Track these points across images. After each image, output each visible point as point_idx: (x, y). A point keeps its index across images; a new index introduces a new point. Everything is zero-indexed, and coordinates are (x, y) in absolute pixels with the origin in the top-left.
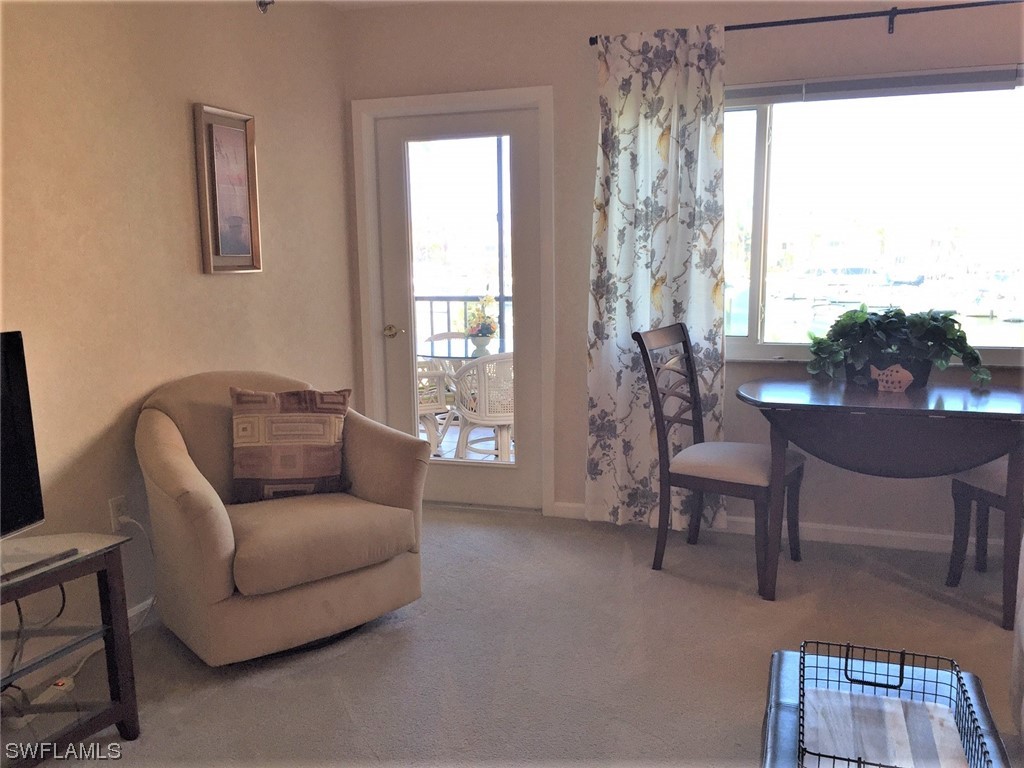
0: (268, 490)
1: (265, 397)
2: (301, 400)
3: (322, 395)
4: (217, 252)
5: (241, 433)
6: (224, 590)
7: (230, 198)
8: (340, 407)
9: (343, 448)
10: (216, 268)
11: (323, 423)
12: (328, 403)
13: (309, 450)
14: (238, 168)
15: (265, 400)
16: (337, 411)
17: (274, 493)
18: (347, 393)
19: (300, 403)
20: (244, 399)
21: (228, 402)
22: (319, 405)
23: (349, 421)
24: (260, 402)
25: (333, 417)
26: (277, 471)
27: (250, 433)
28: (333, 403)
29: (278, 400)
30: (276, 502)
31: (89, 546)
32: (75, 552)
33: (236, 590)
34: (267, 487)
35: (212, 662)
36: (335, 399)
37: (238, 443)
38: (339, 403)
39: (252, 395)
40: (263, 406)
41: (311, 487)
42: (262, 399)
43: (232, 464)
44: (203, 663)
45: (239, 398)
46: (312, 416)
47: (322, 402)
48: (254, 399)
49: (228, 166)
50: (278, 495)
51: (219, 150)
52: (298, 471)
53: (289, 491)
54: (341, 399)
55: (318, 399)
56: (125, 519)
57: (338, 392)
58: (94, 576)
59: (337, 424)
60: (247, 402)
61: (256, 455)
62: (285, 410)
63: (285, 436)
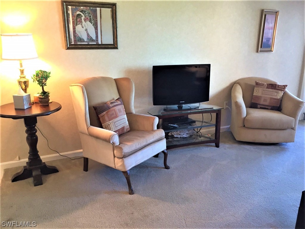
0: (259, 106)
1: (263, 84)
2: (273, 86)
3: (278, 86)
4: (261, 47)
5: (256, 92)
6: (241, 125)
7: (268, 33)
8: (283, 89)
9: (281, 100)
10: (260, 51)
11: (277, 93)
12: (279, 88)
13: (271, 98)
14: (271, 25)
15: (263, 85)
16: (281, 90)
17: (260, 107)
18: (286, 86)
19: (272, 87)
20: (258, 84)
21: (254, 84)
22: (277, 88)
23: (285, 93)
24: (261, 85)
25: (280, 91)
26: (262, 102)
27: (258, 92)
28: (281, 88)
29: (266, 85)
30: (260, 109)
31: (215, 108)
32: (213, 108)
33: (244, 126)
34: (258, 105)
35: (237, 139)
36: (282, 87)
37: (254, 94)
38: (283, 88)
39: (260, 83)
40: (262, 86)
41: (270, 108)
42: (262, 84)
43: (252, 98)
44: (235, 139)
45: (257, 84)
46: (274, 90)
47: (278, 87)
48: (261, 84)
49: (269, 25)
50: (261, 108)
51: (267, 21)
52: (267, 103)
53: (264, 108)
54: (284, 87)
55: (277, 86)
56: (227, 107)
57: (283, 85)
58: (216, 113)
59: (281, 94)
60: (259, 85)
61: (258, 98)
62: (267, 88)
63: (266, 94)
